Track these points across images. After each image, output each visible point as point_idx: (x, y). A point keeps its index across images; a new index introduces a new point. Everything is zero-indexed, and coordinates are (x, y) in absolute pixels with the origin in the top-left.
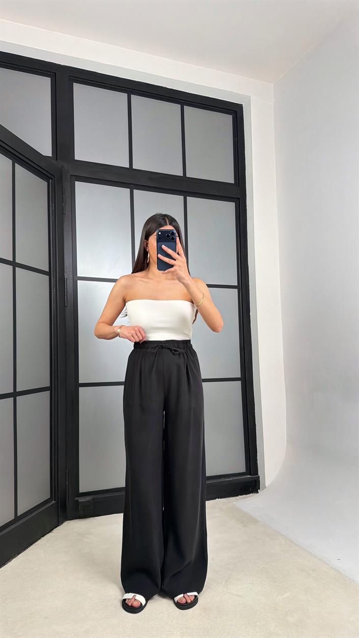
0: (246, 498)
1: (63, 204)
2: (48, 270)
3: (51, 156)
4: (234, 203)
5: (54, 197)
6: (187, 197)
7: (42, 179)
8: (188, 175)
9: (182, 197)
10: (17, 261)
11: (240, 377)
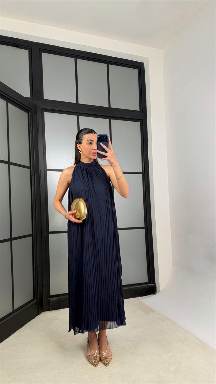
0: (149, 297)
1: (38, 126)
2: (29, 166)
3: (30, 97)
4: (140, 123)
5: (32, 122)
6: (111, 120)
7: (25, 112)
9: (109, 120)
10: (11, 161)
11: (144, 226)
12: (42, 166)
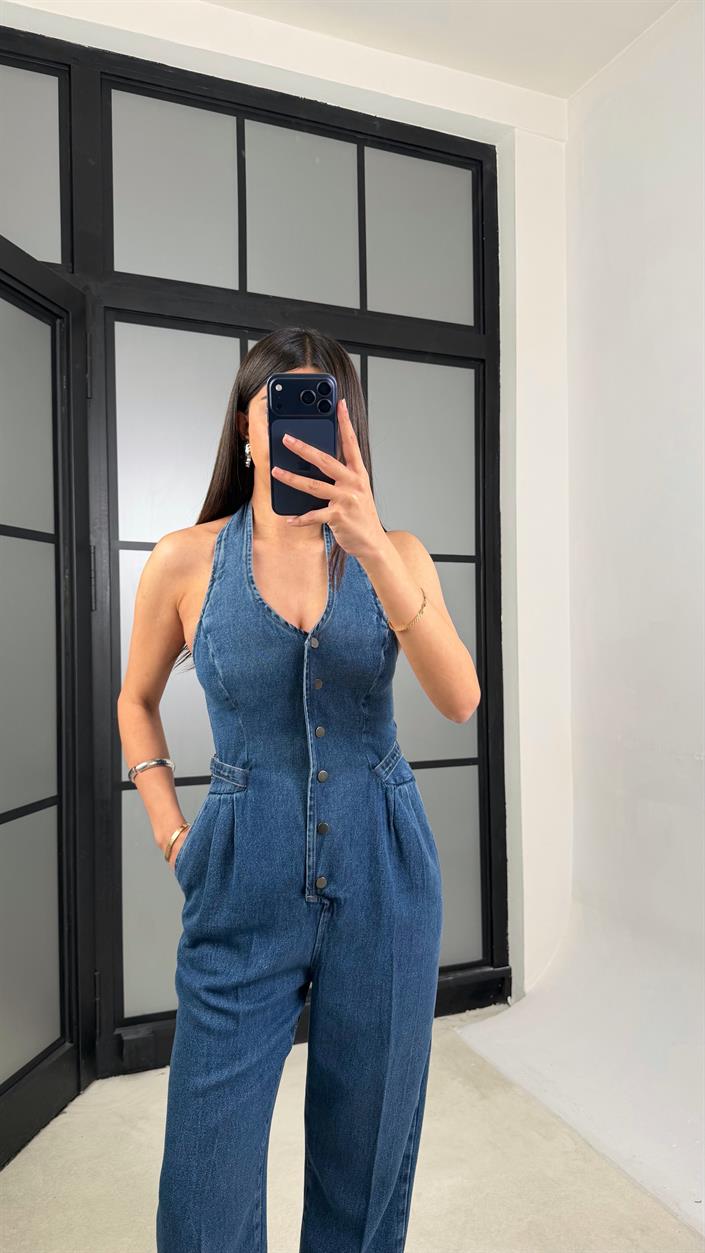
0: (484, 1017)
1: (88, 376)
2: (53, 532)
3: (60, 262)
4: (472, 371)
5: (65, 361)
6: (371, 360)
7: (40, 319)
8: (369, 308)
9: (359, 356)
11: (476, 756)
12: (100, 528)
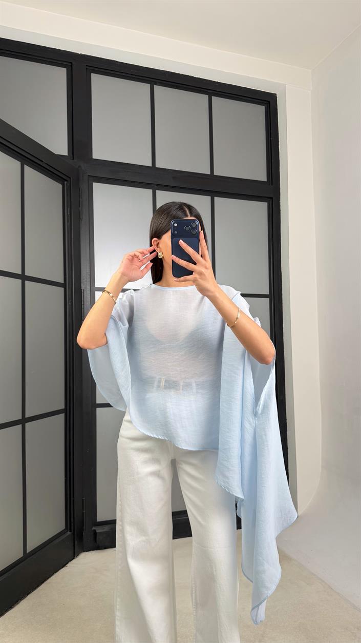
1: (80, 208)
2: (63, 282)
3: (67, 155)
4: (266, 203)
5: (69, 201)
6: (215, 198)
7: (57, 181)
8: (215, 174)
9: (210, 197)
10: (27, 274)
12: (86, 281)
